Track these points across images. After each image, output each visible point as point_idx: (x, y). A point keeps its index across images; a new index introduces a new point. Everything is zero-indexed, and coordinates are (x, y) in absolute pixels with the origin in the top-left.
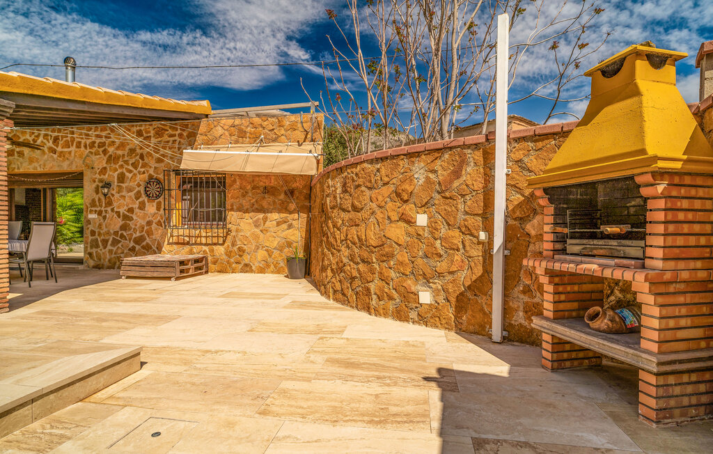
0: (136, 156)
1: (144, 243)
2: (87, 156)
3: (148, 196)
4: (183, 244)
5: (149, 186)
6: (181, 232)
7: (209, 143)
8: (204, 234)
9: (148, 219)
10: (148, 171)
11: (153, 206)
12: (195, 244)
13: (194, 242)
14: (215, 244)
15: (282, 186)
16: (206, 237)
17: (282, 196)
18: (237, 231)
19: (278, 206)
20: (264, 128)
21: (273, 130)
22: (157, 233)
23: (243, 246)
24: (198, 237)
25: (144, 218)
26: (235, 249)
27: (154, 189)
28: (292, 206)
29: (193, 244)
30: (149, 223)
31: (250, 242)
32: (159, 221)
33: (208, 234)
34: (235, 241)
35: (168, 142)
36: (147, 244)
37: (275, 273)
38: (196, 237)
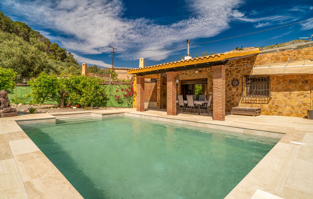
0: (228, 71)
1: (231, 103)
2: (209, 73)
3: (233, 85)
4: (248, 103)
5: (233, 82)
6: (247, 99)
7: (260, 64)
8: (258, 99)
9: (232, 94)
10: (233, 77)
11: (235, 89)
12: (254, 103)
13: (253, 102)
14: (263, 103)
15: (301, 79)
16: (259, 101)
17: (300, 83)
18: (275, 98)
19: (298, 88)
20: (290, 55)
21: (295, 55)
22: (237, 99)
23: (278, 105)
24: (255, 100)
25: (231, 94)
26: (274, 106)
27: (235, 83)
28: (307, 88)
29: (253, 103)
30: (233, 95)
31: (282, 103)
32: (238, 95)
33: (260, 100)
34: (274, 102)
35: (241, 65)
36: (232, 103)
37: (297, 117)
38: (254, 100)
